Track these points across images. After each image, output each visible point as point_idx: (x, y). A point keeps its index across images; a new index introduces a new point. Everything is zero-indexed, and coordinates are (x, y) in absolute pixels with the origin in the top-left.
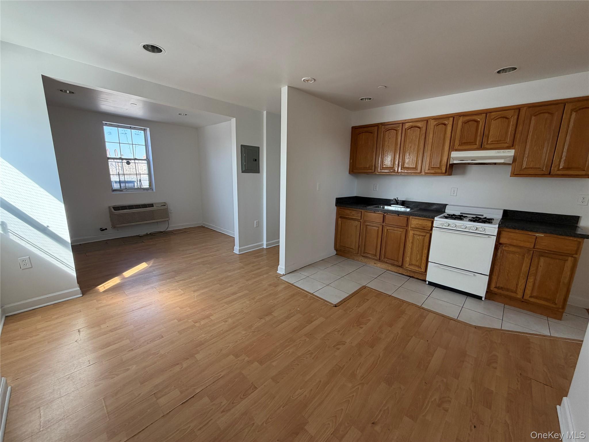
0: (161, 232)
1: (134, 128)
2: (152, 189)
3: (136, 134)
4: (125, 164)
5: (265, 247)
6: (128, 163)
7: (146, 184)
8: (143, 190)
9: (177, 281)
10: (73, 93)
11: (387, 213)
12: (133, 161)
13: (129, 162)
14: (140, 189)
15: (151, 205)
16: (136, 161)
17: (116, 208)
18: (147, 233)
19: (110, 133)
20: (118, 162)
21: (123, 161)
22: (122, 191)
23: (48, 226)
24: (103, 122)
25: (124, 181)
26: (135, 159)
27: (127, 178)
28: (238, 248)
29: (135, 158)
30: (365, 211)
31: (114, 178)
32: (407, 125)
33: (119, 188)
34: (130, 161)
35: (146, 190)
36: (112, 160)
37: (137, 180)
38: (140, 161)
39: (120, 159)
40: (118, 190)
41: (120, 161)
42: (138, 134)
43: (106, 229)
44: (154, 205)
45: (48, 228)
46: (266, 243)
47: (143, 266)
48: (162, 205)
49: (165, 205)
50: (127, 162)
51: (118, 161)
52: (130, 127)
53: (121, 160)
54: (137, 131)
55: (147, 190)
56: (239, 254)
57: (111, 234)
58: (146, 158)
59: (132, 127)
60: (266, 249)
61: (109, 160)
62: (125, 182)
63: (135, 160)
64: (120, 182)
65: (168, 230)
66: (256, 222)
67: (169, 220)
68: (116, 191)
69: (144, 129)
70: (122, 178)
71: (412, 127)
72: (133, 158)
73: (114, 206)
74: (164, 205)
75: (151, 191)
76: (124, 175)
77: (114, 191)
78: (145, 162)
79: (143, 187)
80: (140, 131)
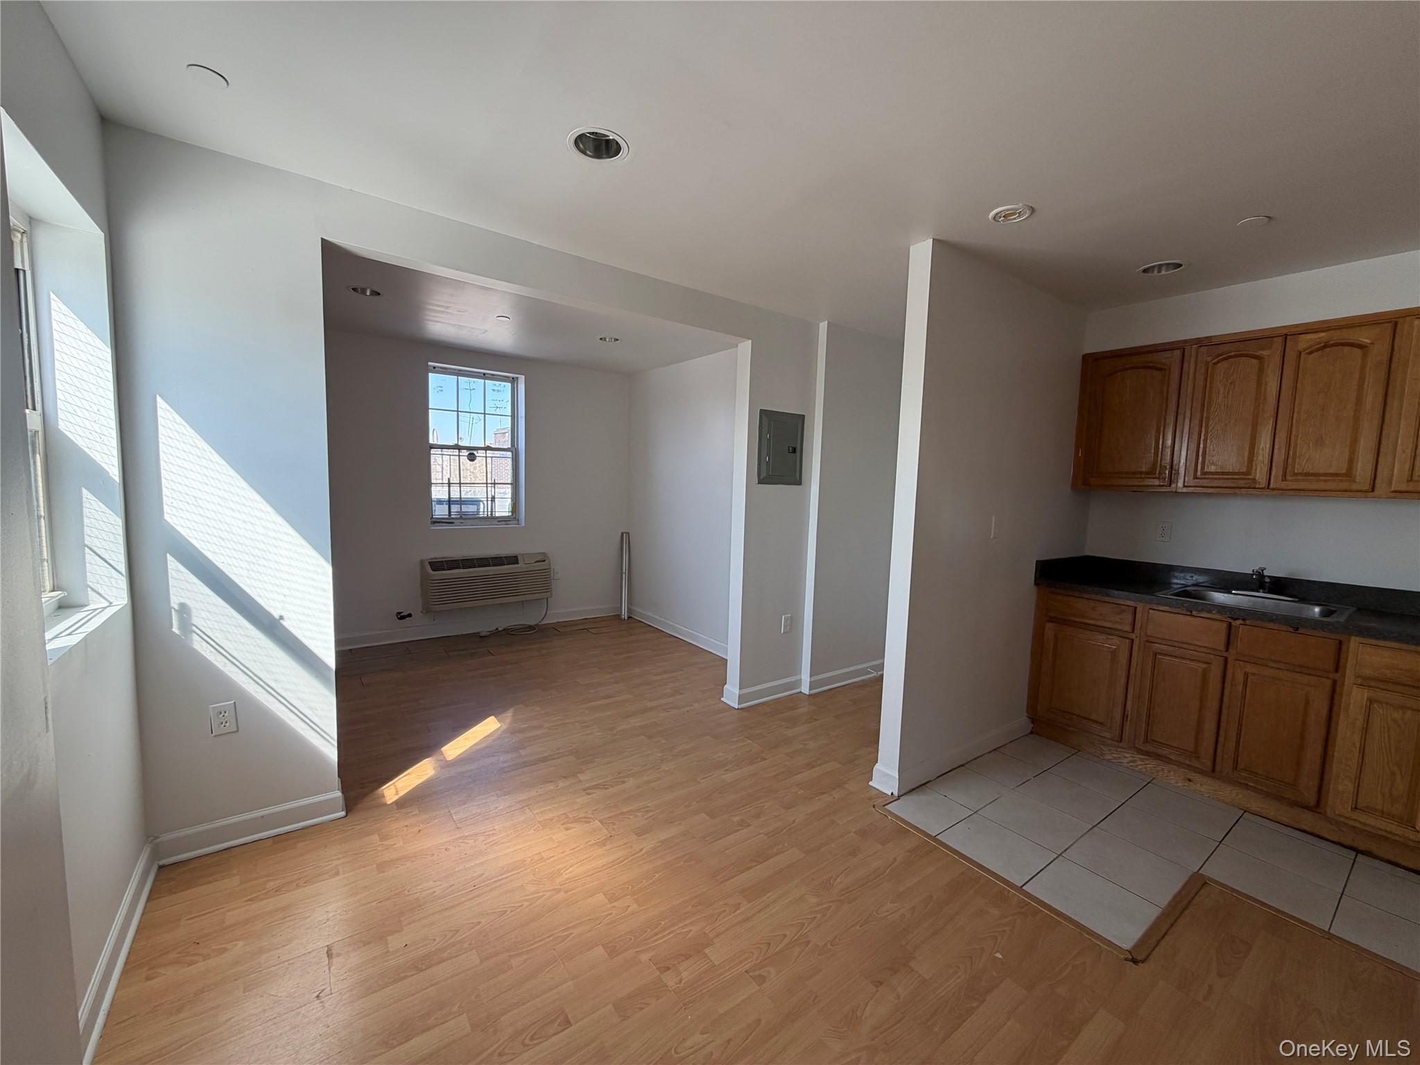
0: (531, 628)
1: (493, 378)
2: (518, 520)
3: (494, 390)
4: (464, 460)
5: (805, 689)
6: (472, 458)
7: (503, 508)
8: (499, 521)
9: (584, 790)
10: (379, 294)
11: (1244, 620)
12: (482, 453)
13: (473, 454)
14: (492, 518)
15: (514, 560)
16: (489, 453)
17: (437, 565)
18: (497, 629)
19: (440, 389)
20: (450, 455)
21: (461, 454)
22: (452, 523)
23: (281, 618)
24: (430, 363)
25: (459, 499)
26: (487, 448)
27: (467, 493)
28: (736, 691)
29: (488, 446)
30: (1148, 606)
31: (438, 493)
32: (1305, 341)
33: (447, 516)
34: (475, 452)
35: (503, 523)
36: (439, 451)
37: (487, 498)
38: (498, 454)
39: (456, 447)
40: (444, 521)
42: (498, 391)
43: (410, 615)
44: (520, 560)
45: (281, 621)
46: (809, 680)
47: (489, 727)
48: (538, 559)
49: (544, 561)
50: (470, 454)
51: (451, 452)
52: (484, 374)
53: (457, 451)
54: (497, 383)
55: (507, 523)
56: (738, 709)
57: (420, 629)
58: (510, 446)
59: (488, 374)
60: (809, 695)
61: (433, 451)
62: (461, 502)
63: (488, 452)
64: (450, 502)
65: (546, 622)
66: (786, 620)
67: (551, 596)
68: (439, 522)
69: (513, 379)
70: (455, 494)
71: (1325, 347)
72: (483, 446)
73: (431, 559)
74: (543, 559)
75: (516, 524)
76: (460, 487)
77: (435, 522)
78: (509, 454)
79: (497, 514)
80: (503, 384)
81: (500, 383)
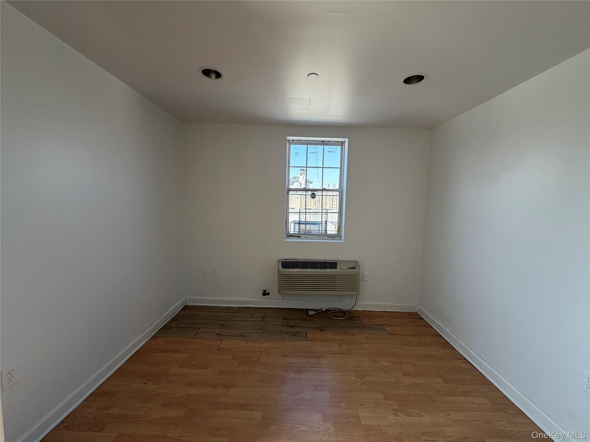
1: (329, 143)
2: (341, 237)
3: (329, 152)
4: (308, 197)
6: (313, 196)
7: (332, 229)
8: (328, 237)
12: (320, 193)
13: (314, 194)
14: (325, 235)
15: (333, 265)
16: (325, 193)
17: (286, 264)
18: (322, 309)
19: (297, 154)
20: (301, 195)
21: (307, 194)
22: (300, 237)
24: (288, 138)
26: (323, 190)
27: (311, 218)
29: (324, 188)
31: (293, 218)
33: (297, 232)
34: (316, 193)
35: (331, 238)
36: (295, 192)
37: (322, 222)
38: (330, 193)
39: (306, 190)
40: (295, 235)
41: (304, 193)
42: (332, 152)
43: (270, 294)
44: (338, 266)
48: (352, 266)
49: (355, 268)
50: (312, 194)
51: (301, 193)
52: (324, 142)
54: (332, 147)
55: (334, 238)
57: (275, 302)
58: (338, 188)
59: (326, 141)
61: (291, 192)
62: (306, 223)
63: (323, 192)
64: (300, 223)
65: (356, 309)
67: (359, 294)
68: (292, 236)
69: (342, 142)
70: (303, 219)
72: (321, 188)
73: (283, 260)
74: (354, 266)
75: (339, 240)
76: (306, 214)
77: (290, 236)
78: (337, 193)
79: (329, 232)
80: (335, 147)
81: (333, 146)
